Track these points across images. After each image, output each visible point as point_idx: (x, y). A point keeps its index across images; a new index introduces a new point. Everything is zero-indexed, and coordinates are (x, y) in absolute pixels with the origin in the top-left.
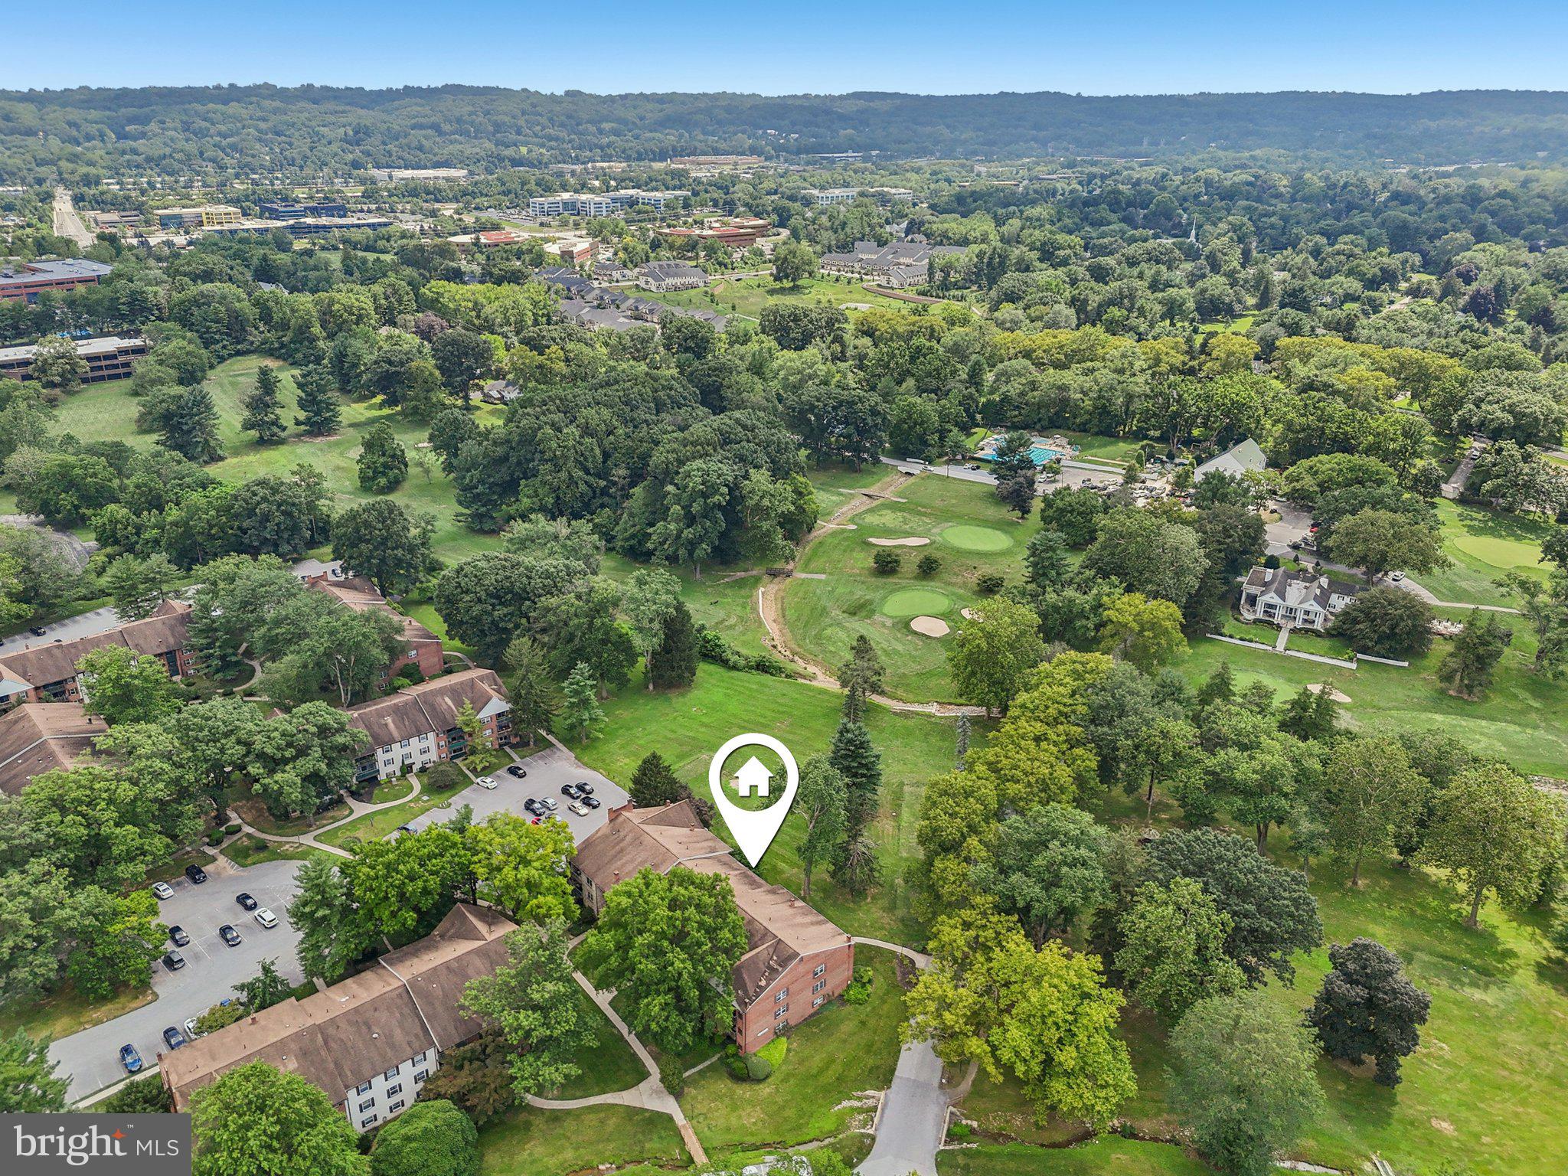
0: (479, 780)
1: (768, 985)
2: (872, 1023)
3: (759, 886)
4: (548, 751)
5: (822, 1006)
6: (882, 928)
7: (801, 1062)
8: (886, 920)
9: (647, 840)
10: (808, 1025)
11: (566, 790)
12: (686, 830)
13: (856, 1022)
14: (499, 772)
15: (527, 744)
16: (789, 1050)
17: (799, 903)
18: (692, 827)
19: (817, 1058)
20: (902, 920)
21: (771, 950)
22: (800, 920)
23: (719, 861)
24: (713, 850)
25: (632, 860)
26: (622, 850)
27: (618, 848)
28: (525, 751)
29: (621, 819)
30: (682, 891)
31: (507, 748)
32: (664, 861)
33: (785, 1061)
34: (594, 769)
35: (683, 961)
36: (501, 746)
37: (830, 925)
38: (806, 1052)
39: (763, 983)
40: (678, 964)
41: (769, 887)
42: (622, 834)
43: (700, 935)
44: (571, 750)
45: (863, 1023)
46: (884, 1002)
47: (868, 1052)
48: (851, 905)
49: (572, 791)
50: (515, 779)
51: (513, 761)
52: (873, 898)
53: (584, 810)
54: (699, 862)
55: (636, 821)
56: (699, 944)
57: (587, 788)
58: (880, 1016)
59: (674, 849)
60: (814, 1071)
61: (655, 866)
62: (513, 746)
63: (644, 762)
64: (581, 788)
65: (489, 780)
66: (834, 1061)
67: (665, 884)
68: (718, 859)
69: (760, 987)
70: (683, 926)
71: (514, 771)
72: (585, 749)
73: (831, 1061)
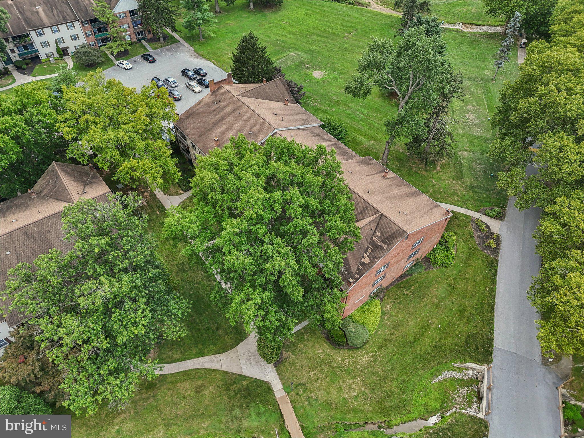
0: (118, 62)
1: (372, 263)
2: (460, 286)
3: (351, 157)
4: (174, 45)
5: (411, 267)
6: (454, 194)
7: (396, 327)
8: (457, 187)
9: (245, 111)
10: (399, 287)
11: (184, 73)
12: (280, 105)
13: (445, 285)
14: (135, 58)
15: (159, 40)
16: (383, 313)
17: (391, 175)
18: (286, 102)
19: (412, 323)
20: (472, 187)
21: (374, 226)
22: (396, 191)
23: (312, 132)
24: (306, 122)
25: (232, 129)
26: (222, 119)
27: (218, 117)
28: (157, 45)
29: (221, 91)
30: (282, 166)
31: (143, 42)
32: (260, 131)
33: (381, 325)
34: (208, 59)
35: (285, 257)
36: (138, 40)
37: (424, 197)
38: (401, 315)
39: (366, 260)
40: (279, 262)
41: (359, 158)
42: (223, 104)
43: (304, 223)
44: (191, 45)
45: (452, 287)
46: (467, 265)
47: (461, 318)
48: (424, 173)
49: (190, 73)
50: (147, 63)
51: (146, 50)
52: (442, 167)
53: (198, 88)
54: (294, 133)
55: (235, 93)
56: (304, 233)
57: (202, 72)
58: (468, 280)
59: (271, 120)
60: (411, 338)
61: (253, 135)
62: (148, 41)
63: (242, 41)
64: (197, 72)
65: (125, 62)
66: (428, 326)
67: (260, 157)
68: (311, 131)
69: (363, 264)
70: (284, 211)
71: (147, 58)
72: (203, 44)
73: (426, 327)
